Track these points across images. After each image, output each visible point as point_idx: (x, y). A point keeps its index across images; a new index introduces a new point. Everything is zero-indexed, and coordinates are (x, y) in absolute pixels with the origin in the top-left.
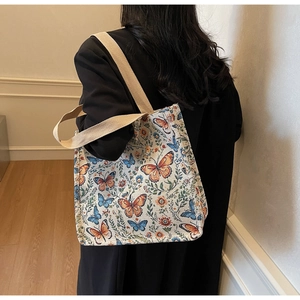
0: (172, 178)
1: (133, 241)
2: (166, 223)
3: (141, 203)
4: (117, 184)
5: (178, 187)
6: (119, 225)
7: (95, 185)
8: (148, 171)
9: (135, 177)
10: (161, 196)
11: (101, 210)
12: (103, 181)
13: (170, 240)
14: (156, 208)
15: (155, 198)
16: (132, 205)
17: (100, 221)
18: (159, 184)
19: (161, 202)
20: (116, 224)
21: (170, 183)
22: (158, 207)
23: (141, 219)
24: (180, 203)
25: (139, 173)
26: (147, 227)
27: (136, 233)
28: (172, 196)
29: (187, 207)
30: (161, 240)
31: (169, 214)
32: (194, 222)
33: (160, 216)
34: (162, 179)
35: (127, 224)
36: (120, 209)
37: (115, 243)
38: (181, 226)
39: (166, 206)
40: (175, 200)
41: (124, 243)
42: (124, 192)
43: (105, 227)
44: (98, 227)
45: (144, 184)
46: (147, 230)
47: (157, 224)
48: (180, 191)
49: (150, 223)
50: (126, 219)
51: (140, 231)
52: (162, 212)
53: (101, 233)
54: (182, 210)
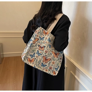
1: (39, 69)
2: (51, 68)
4: (45, 50)
7: (38, 47)
8: (53, 53)
11: (36, 55)
13: (48, 73)
15: (53, 61)
16: (46, 60)
20: (38, 61)
21: (57, 60)
22: (52, 64)
23: (46, 64)
26: (45, 67)
28: (56, 63)
30: (46, 72)
31: (53, 67)
33: (51, 66)
35: (41, 63)
36: (42, 58)
37: (33, 66)
39: (54, 65)
41: (36, 67)
42: (46, 55)
44: (31, 59)
47: (49, 67)
49: (47, 66)
51: (42, 67)
53: (31, 61)
54: (56, 67)
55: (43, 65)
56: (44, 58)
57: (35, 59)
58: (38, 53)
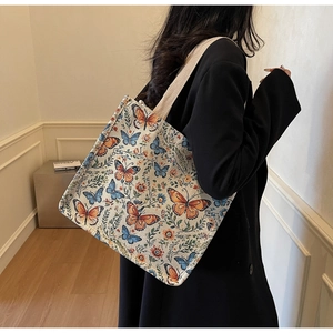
0: (193, 223)
1: (112, 245)
2: (157, 253)
3: (149, 221)
4: (135, 182)
5: (192, 233)
6: (111, 222)
7: (113, 167)
8: (175, 198)
9: (158, 192)
10: (172, 230)
11: (106, 196)
12: (123, 170)
13: (147, 270)
14: (159, 237)
15: (166, 227)
16: (138, 217)
17: (97, 204)
18: (178, 218)
19: (169, 235)
20: (109, 219)
21: (188, 225)
22: (162, 237)
23: (138, 234)
24: (183, 248)
25: (164, 192)
26: (136, 244)
27: (121, 240)
28: (181, 237)
29: (186, 256)
30: (139, 263)
31: (166, 249)
32: (181, 271)
33: (157, 244)
34: (184, 217)
35: (120, 227)
36: (125, 210)
37: (94, 233)
38: (166, 266)
39: (170, 241)
40: (181, 243)
41: (103, 239)
42: (139, 199)
43: (96, 212)
44: (89, 207)
45: (164, 207)
46: (134, 246)
47: (149, 248)
48: (191, 238)
49: (142, 243)
50: (123, 222)
51: (126, 241)
52: (162, 243)
53: (87, 214)
54: (180, 255)
55: (127, 236)
56: (131, 211)
57: (102, 208)
58: (113, 190)
